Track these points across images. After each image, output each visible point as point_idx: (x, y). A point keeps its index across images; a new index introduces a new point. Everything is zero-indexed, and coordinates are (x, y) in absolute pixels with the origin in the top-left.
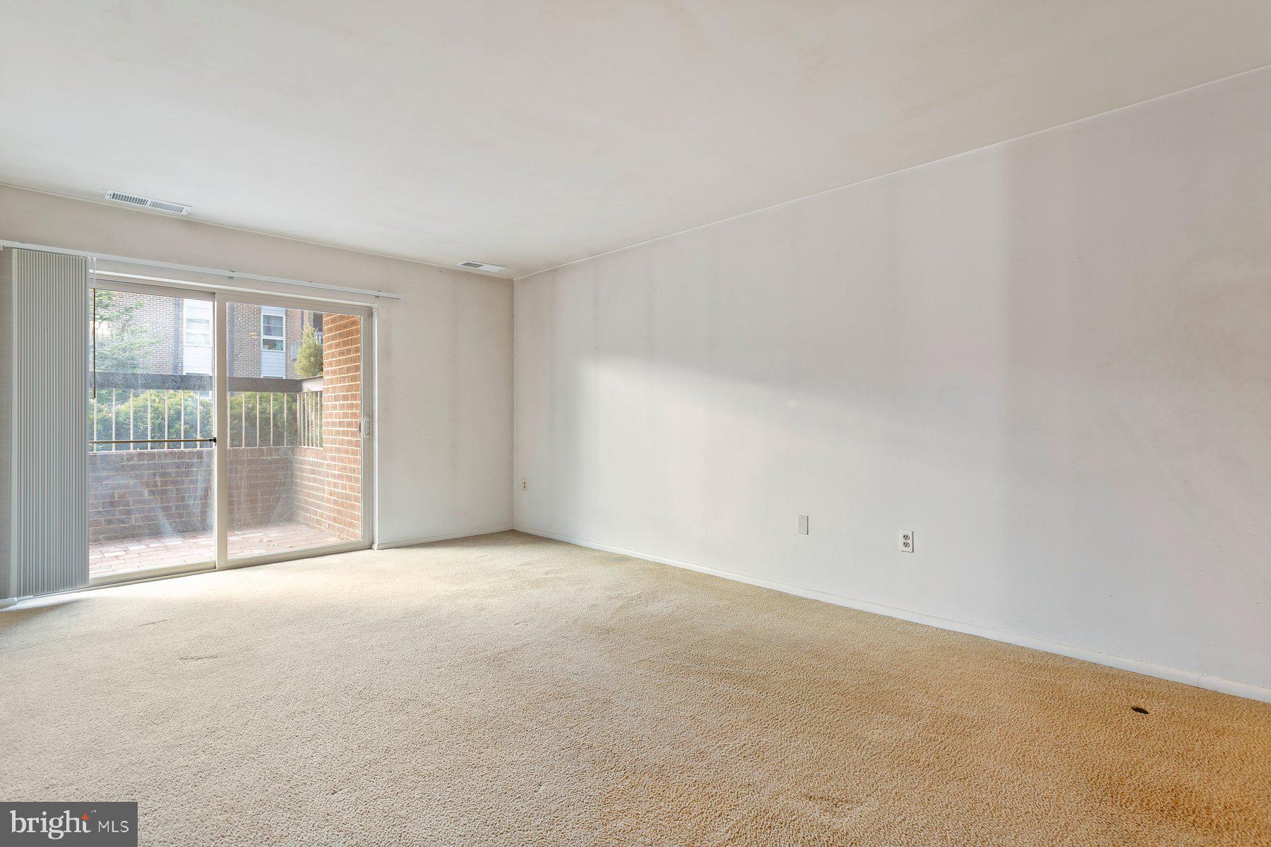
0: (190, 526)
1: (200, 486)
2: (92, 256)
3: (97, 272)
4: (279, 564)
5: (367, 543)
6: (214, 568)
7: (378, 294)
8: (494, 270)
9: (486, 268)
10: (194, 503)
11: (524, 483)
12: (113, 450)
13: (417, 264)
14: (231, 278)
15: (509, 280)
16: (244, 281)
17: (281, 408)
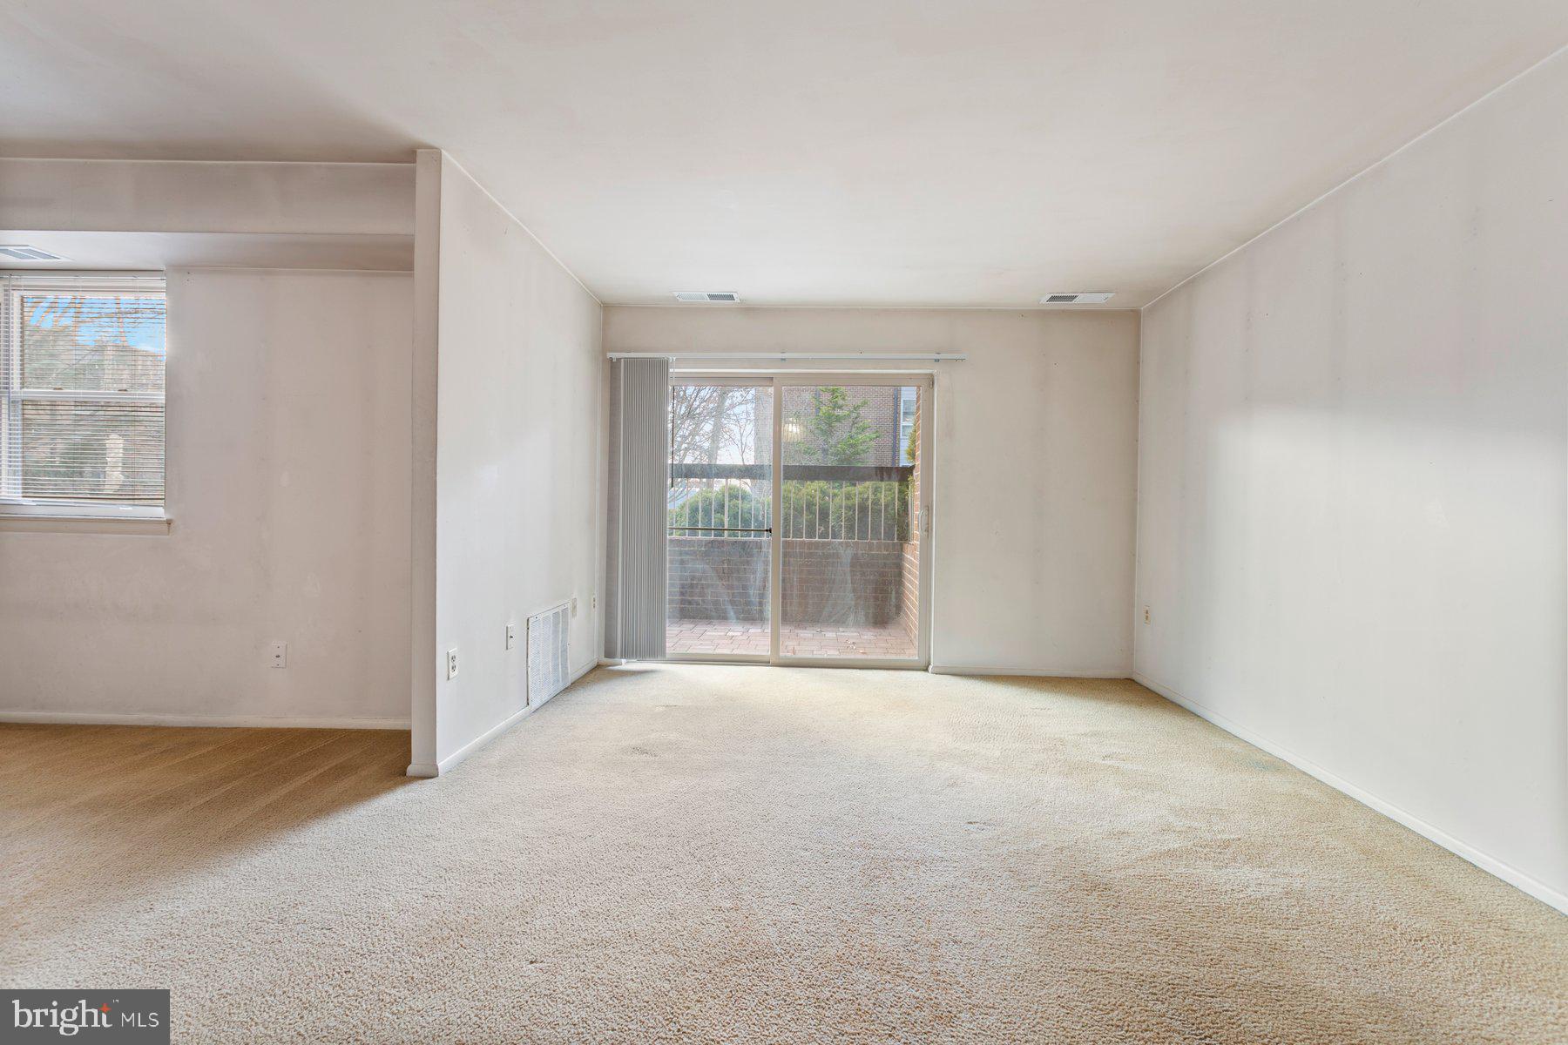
0: (750, 615)
1: (759, 575)
2: (672, 357)
3: (676, 370)
4: (827, 670)
5: (923, 664)
6: (767, 663)
7: (938, 357)
8: (1099, 300)
9: (1083, 300)
10: (753, 592)
11: (1147, 613)
12: (752, 538)
13: (990, 310)
14: (784, 359)
15: (1132, 311)
16: (794, 362)
17: (893, 499)
